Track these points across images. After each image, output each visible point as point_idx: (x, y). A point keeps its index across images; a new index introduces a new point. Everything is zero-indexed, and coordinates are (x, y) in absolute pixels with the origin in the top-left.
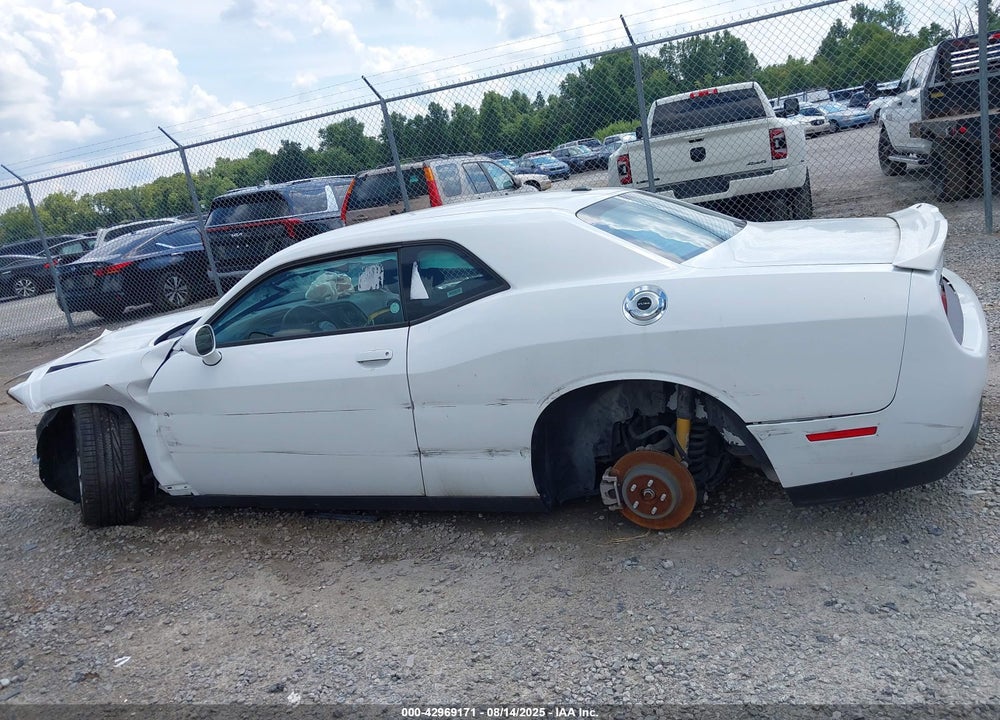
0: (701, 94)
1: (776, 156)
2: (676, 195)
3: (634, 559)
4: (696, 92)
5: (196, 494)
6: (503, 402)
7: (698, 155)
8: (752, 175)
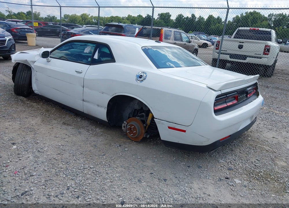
0: (253, 29)
1: (264, 54)
2: (230, 57)
3: (120, 146)
4: (252, 28)
5: (40, 94)
6: (103, 93)
7: (241, 47)
8: (255, 57)
